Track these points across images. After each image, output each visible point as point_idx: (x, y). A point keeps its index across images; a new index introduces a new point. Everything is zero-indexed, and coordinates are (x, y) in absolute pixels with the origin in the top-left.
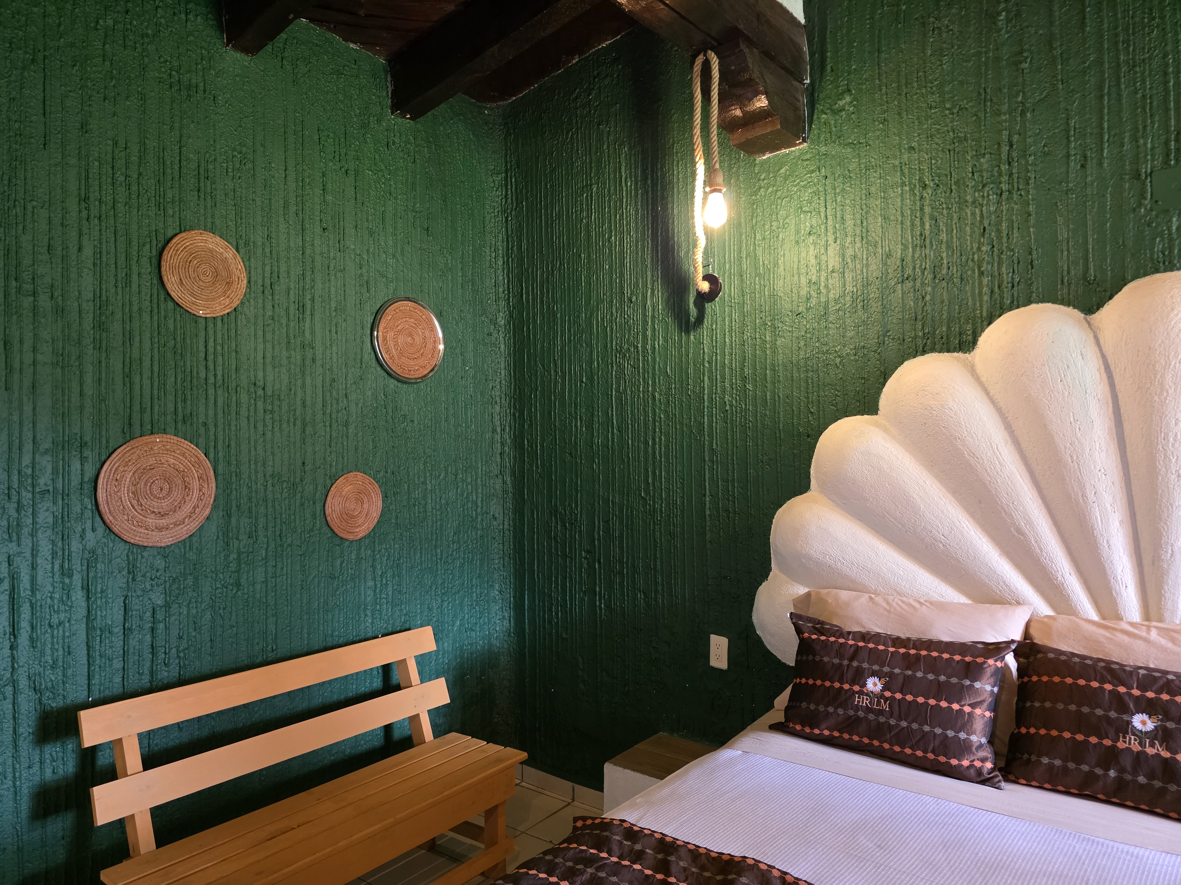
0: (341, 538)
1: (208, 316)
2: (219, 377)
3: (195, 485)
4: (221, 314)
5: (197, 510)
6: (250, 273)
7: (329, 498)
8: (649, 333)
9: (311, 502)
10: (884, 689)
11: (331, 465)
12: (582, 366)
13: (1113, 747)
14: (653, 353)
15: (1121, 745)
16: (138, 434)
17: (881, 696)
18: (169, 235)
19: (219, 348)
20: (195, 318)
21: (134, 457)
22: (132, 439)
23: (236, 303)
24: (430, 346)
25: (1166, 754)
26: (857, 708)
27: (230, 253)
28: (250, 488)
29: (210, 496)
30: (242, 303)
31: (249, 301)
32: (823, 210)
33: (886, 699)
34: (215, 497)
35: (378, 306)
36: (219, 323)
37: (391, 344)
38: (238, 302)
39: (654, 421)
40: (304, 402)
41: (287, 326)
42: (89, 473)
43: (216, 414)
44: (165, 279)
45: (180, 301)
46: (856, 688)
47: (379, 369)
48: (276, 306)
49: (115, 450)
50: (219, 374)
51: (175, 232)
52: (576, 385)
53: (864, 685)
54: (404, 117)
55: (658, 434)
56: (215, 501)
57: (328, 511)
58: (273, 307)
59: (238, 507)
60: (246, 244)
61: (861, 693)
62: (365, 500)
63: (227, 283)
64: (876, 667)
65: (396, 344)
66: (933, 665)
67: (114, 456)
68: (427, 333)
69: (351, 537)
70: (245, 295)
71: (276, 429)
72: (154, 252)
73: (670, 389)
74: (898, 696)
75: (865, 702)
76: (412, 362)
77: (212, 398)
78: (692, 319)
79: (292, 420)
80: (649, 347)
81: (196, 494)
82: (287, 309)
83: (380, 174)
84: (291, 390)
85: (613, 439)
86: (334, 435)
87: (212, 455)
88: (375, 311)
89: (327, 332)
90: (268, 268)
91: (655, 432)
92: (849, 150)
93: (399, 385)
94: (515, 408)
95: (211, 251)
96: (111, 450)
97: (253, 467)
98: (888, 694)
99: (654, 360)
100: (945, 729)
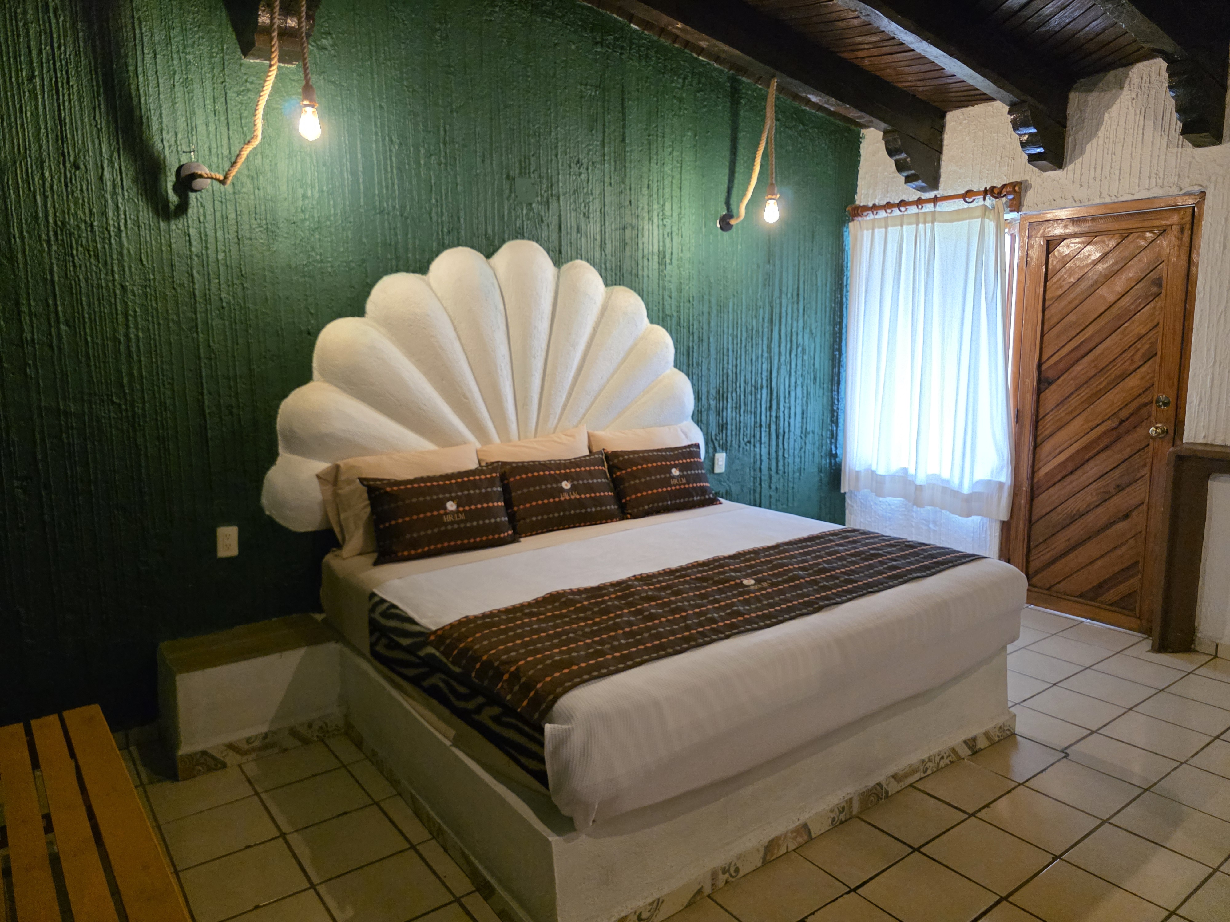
10: (458, 507)
13: (560, 501)
15: (562, 499)
17: (457, 512)
25: (578, 497)
26: (446, 524)
33: (461, 512)
46: (442, 512)
53: (445, 508)
61: (446, 514)
64: (447, 495)
73: (147, 280)
74: (467, 508)
75: (449, 518)
98: (461, 509)
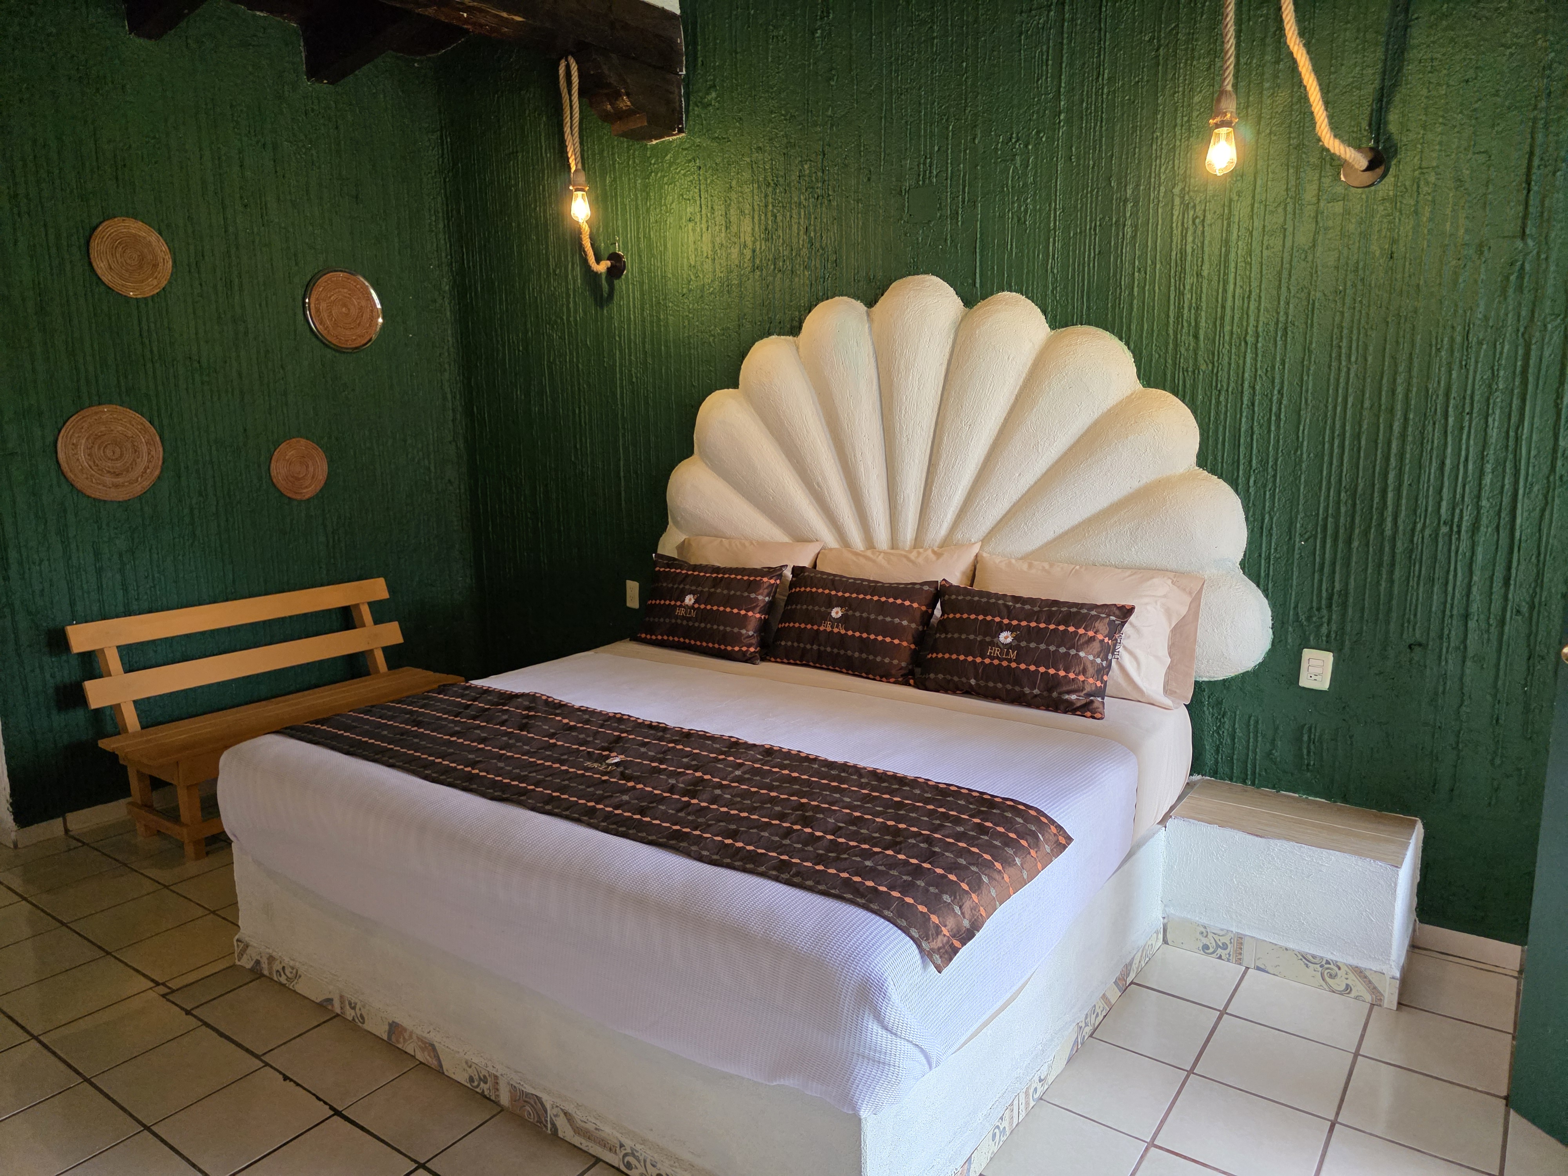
0: (289, 498)
1: (139, 296)
2: (156, 352)
3: (144, 449)
4: (152, 294)
5: (148, 471)
6: (174, 254)
7: (273, 461)
8: (571, 305)
9: (256, 465)
10: (695, 603)
11: (273, 432)
12: (518, 336)
13: (817, 630)
14: (576, 325)
15: (822, 628)
16: (87, 404)
17: (692, 607)
18: (95, 224)
19: (152, 325)
20: (127, 299)
21: (86, 425)
22: (82, 409)
23: (164, 283)
24: (366, 316)
25: (843, 632)
27: (153, 238)
28: (195, 452)
29: (158, 458)
30: (170, 282)
31: (176, 281)
32: (698, 198)
34: (164, 459)
35: (308, 279)
36: (150, 303)
37: (325, 315)
38: (166, 282)
39: (579, 389)
40: (240, 375)
41: (217, 302)
42: (50, 439)
43: (156, 386)
44: (94, 264)
45: (111, 285)
46: (678, 603)
47: (314, 339)
48: (203, 284)
49: (69, 419)
50: (155, 349)
51: (98, 221)
52: (515, 354)
53: (684, 601)
54: (322, 82)
55: (582, 403)
56: (163, 463)
57: (274, 473)
58: (201, 285)
59: (187, 468)
60: (168, 226)
61: (681, 606)
62: (310, 464)
63: (154, 265)
65: (330, 315)
66: (729, 584)
67: (68, 424)
68: (363, 303)
69: (298, 497)
70: (172, 275)
71: (215, 399)
72: (82, 241)
73: (590, 360)
74: (703, 607)
75: (681, 612)
76: (348, 332)
77: (150, 373)
78: (605, 295)
79: (230, 390)
80: (572, 319)
81: (145, 458)
82: (215, 287)
83: (300, 144)
84: (226, 362)
85: (547, 406)
86: (274, 403)
87: (156, 423)
88: (306, 283)
89: (258, 306)
90: (192, 247)
91: (580, 402)
92: (716, 144)
93: (337, 354)
94: (464, 375)
95: (135, 236)
96: (65, 419)
97: (197, 433)
98: (696, 606)
99: (576, 331)
100: (725, 627)
